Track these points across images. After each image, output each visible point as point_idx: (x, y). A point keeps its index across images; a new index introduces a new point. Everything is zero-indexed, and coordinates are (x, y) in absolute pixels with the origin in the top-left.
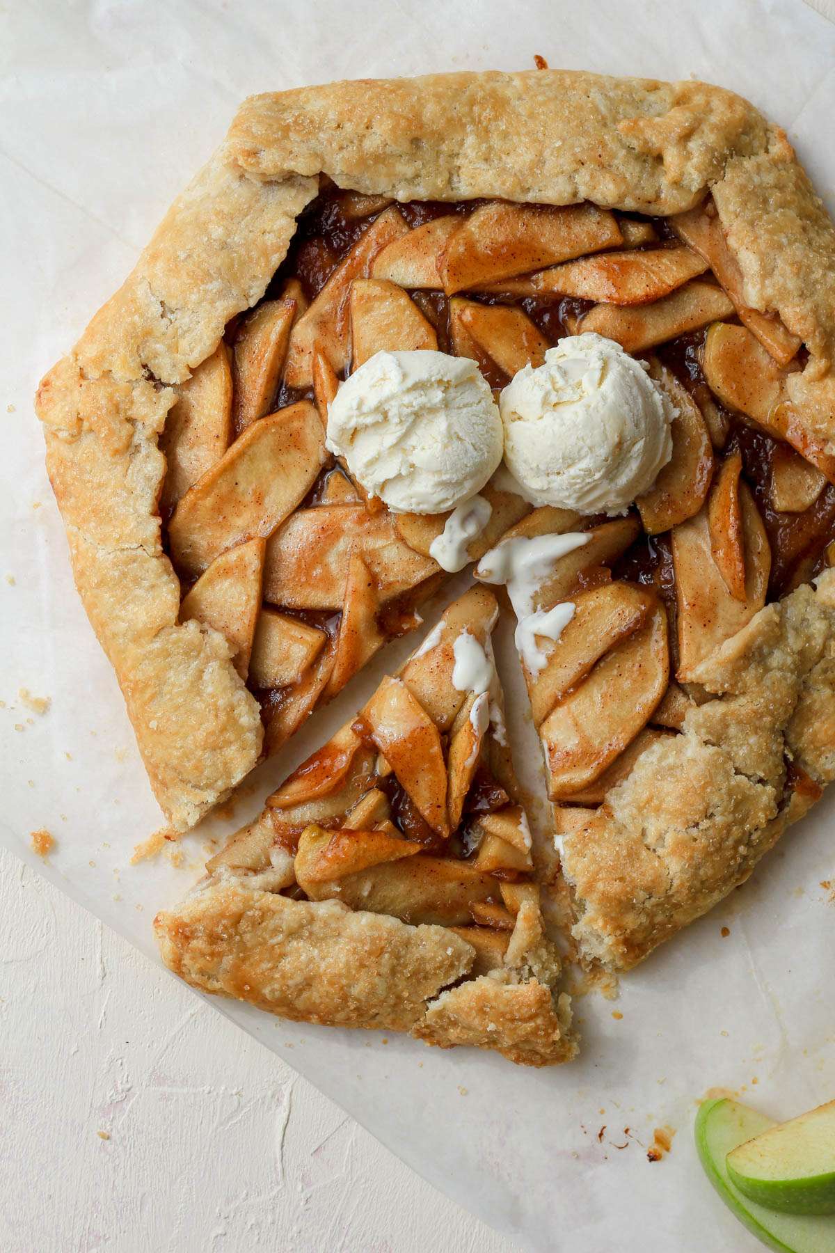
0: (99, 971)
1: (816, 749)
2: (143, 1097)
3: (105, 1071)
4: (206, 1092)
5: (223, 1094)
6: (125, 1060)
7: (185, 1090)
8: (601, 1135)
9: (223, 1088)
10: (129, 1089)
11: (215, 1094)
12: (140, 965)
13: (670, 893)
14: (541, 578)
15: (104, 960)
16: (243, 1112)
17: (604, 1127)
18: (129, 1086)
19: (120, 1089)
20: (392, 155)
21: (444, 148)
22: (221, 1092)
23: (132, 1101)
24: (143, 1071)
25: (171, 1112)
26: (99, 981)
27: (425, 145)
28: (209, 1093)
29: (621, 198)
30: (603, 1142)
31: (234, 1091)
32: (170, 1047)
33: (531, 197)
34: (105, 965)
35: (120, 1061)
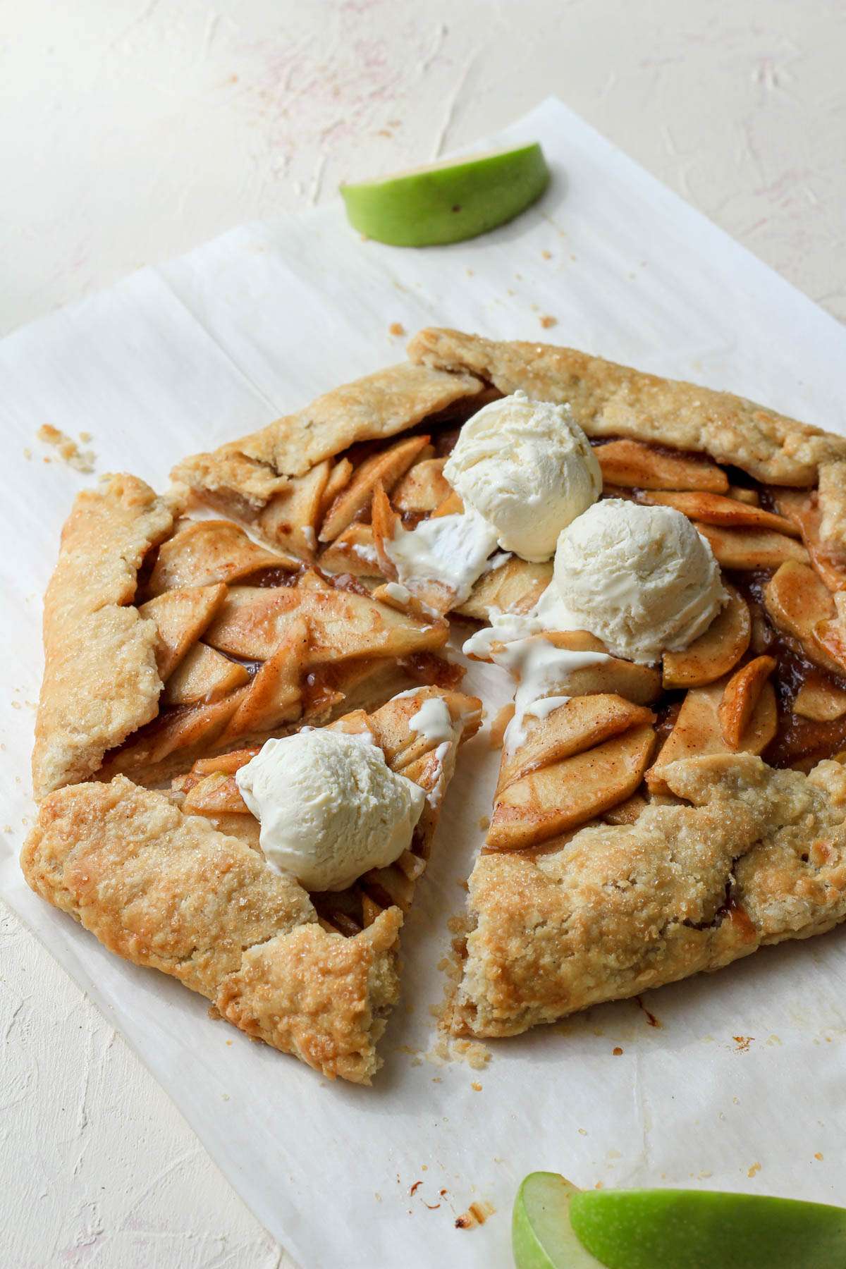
0: (80, 1120)
1: (763, 893)
2: (115, 1239)
3: (75, 1215)
4: (188, 1236)
5: (207, 1238)
6: (98, 1207)
7: (164, 1235)
8: (414, 1188)
9: (206, 1234)
10: (99, 1233)
11: (197, 1238)
12: (125, 1117)
13: (565, 925)
14: (552, 683)
15: (87, 1111)
16: (228, 1258)
17: (419, 1183)
18: (101, 1228)
19: (90, 1230)
20: (551, 378)
21: (598, 392)
22: (204, 1237)
23: (101, 1245)
24: (118, 1215)
25: (145, 1257)
26: (79, 1130)
27: (583, 384)
28: (191, 1237)
29: (736, 448)
30: (414, 1196)
31: (220, 1236)
32: (151, 1194)
33: (656, 434)
34: (88, 1115)
35: (93, 1206)
